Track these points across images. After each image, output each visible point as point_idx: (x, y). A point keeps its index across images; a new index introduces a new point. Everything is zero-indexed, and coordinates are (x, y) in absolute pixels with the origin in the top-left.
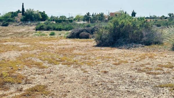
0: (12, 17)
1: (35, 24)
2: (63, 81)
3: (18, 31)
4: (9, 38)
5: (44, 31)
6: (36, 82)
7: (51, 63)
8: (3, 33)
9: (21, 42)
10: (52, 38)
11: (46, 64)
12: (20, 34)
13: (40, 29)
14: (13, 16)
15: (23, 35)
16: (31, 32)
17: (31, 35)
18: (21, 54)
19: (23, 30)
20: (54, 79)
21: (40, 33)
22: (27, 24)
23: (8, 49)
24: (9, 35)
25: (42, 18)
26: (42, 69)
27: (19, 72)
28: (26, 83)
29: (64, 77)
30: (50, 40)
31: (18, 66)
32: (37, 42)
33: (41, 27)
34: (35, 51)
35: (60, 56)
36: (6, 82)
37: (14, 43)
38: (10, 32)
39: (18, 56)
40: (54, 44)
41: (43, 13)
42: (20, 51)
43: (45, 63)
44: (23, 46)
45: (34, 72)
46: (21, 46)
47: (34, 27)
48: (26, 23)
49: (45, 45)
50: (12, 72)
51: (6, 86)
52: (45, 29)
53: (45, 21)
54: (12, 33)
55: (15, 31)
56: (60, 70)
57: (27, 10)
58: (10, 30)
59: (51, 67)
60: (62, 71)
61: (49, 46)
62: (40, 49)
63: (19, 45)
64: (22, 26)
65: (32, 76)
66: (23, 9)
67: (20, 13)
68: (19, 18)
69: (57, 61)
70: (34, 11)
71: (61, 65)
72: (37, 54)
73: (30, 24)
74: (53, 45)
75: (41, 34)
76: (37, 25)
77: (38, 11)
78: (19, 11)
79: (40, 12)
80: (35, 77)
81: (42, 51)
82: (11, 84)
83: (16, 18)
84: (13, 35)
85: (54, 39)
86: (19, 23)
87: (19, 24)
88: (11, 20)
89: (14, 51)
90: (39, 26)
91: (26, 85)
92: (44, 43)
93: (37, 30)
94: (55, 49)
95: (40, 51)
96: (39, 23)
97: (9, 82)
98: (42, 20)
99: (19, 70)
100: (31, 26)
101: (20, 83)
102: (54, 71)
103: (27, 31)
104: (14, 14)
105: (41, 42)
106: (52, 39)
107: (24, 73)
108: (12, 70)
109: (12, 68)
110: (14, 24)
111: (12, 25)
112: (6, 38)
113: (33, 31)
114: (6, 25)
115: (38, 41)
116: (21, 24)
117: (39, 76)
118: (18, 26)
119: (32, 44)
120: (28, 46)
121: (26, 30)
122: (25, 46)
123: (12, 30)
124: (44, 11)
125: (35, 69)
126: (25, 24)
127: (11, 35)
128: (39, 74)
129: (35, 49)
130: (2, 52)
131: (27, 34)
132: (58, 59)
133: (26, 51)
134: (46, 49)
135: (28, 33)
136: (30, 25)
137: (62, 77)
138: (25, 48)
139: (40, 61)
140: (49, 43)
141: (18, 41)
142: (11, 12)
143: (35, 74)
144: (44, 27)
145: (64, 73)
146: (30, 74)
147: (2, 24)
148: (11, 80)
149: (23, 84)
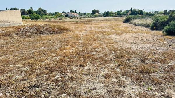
0: (127, 13)
66: (132, 9)
68: (129, 13)
79: (140, 10)
104: (127, 11)
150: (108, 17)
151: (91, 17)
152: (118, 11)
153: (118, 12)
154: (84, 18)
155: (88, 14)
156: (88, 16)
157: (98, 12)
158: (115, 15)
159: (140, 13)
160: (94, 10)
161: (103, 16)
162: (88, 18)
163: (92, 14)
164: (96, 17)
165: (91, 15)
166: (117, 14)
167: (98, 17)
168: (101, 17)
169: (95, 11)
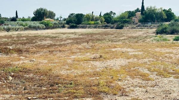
0: (129, 17)
1: (156, 25)
2: (167, 97)
3: (134, 35)
4: (120, 43)
5: (167, 35)
6: (133, 95)
7: (160, 75)
8: (116, 37)
9: (133, 48)
10: (174, 43)
11: (153, 76)
12: (135, 38)
13: (162, 32)
14: (131, 17)
15: (138, 39)
16: (150, 36)
17: (149, 40)
18: (128, 62)
19: (141, 33)
20: (157, 94)
21: (160, 37)
22: (146, 26)
23: (115, 56)
24: (123, 39)
25: (166, 17)
26: (147, 82)
27: (118, 83)
28: (122, 95)
29: (169, 92)
30: (171, 46)
31: (119, 75)
32: (152, 48)
33: (164, 29)
34: (146, 60)
35: (177, 68)
36: (101, 92)
37: (124, 50)
38: (124, 35)
39: (124, 65)
40: (174, 51)
41: (168, 11)
42: (128, 59)
43: (153, 74)
44: (134, 53)
45: (135, 84)
46: (131, 53)
47: (154, 30)
48: (145, 24)
49: (161, 53)
50: (111, 82)
51: (100, 96)
52: (169, 32)
53: (170, 22)
54: (126, 37)
55: (130, 35)
56: (168, 84)
57: (147, 9)
58: (125, 33)
59: (158, 80)
60: (170, 86)
61: (167, 55)
62: (153, 58)
63: (129, 52)
64: (140, 28)
65: (132, 88)
66: (143, 7)
67: (139, 12)
68: (137, 18)
69: (169, 73)
70: (156, 9)
71: (172, 79)
72: (148, 63)
73: (150, 26)
74: (172, 53)
75: (162, 38)
76: (159, 26)
77: (161, 8)
78: (137, 10)
79: (164, 10)
80: (135, 89)
81: (155, 60)
82: (106, 95)
83: (133, 18)
84: (127, 39)
85: (176, 46)
86: (136, 25)
87: (137, 27)
88: (128, 21)
89: (121, 59)
90: (160, 28)
91: (122, 97)
92: (161, 50)
93: (157, 33)
94: (173, 58)
95: (153, 60)
96: (162, 25)
97: (104, 92)
98: (166, 20)
99: (119, 80)
100: (151, 28)
101: (115, 95)
102: (160, 85)
103: (145, 35)
104: (131, 14)
105: (158, 50)
106: (173, 45)
107: (124, 83)
108: (111, 80)
109: (112, 78)
110: (130, 26)
111: (128, 27)
112: (117, 43)
113: (152, 35)
114: (121, 28)
115: (154, 48)
116: (139, 26)
117: (140, 89)
118: (135, 28)
119: (145, 52)
120: (140, 53)
121: (143, 34)
122: (136, 53)
123: (127, 33)
124: (170, 9)
125: (137, 81)
126: (143, 26)
127: (124, 39)
128: (140, 87)
129: (147, 57)
130: (108, 59)
131: (144, 38)
132: (171, 71)
133: (136, 60)
134: (161, 58)
135: (146, 37)
136: (149, 28)
137: (167, 92)
138: (135, 56)
139: (148, 72)
140: (168, 51)
141: (130, 47)
142: (128, 12)
143: (136, 86)
144: (168, 30)
145: (172, 89)
146: (130, 86)
147: (116, 27)
148: (106, 90)
149: (119, 96)
150: (83, 27)
151: (31, 28)
152: (107, 14)
153: (105, 15)
154: (8, 30)
155: (24, 20)
156: (22, 25)
157: (51, 15)
158: (99, 22)
159: (165, 17)
160: (42, 9)
161: (66, 25)
162: (22, 32)
163: (34, 19)
164: (47, 27)
165: (33, 24)
166: (104, 20)
167: (53, 28)
168: (63, 27)
169: (44, 13)
